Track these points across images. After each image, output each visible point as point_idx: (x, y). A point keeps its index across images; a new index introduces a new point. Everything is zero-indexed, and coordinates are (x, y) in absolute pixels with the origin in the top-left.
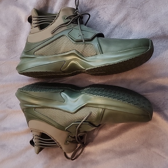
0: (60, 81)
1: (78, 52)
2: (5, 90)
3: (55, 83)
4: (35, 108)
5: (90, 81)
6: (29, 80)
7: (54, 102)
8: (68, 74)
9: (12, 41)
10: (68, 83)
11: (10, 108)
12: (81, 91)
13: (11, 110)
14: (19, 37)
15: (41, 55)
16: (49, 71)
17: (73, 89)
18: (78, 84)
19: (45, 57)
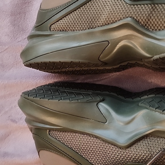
0: (96, 80)
1: (138, 22)
2: (8, 93)
3: (87, 84)
4: (50, 130)
5: (150, 81)
6: (45, 77)
7: (85, 121)
8: (110, 68)
9: (20, 13)
10: (109, 84)
11: (14, 121)
12: (135, 100)
13: (16, 124)
14: (30, 7)
15: (63, 31)
16: (77, 61)
17: (119, 96)
18: (128, 86)
19: (71, 34)
